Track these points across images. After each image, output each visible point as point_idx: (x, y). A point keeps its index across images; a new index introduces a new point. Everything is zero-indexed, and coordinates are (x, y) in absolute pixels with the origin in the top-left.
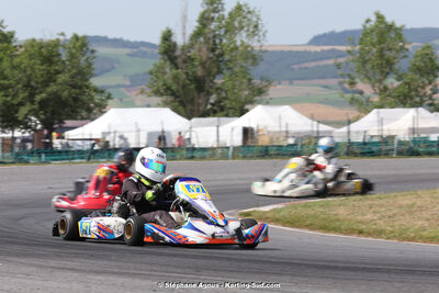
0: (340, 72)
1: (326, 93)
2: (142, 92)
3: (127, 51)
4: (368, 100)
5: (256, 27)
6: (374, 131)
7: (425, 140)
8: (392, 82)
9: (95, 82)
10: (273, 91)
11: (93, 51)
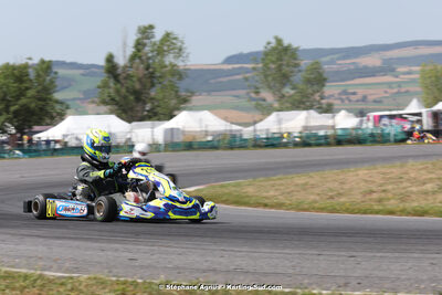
0: (247, 83)
1: (236, 101)
2: (93, 102)
3: (81, 71)
4: (271, 106)
5: (180, 50)
6: (274, 129)
7: (315, 135)
8: (288, 91)
9: (57, 96)
10: (195, 100)
11: (56, 73)
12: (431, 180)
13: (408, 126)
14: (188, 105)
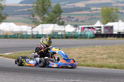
1: (24, 19)
4: (38, 22)
6: (40, 31)
8: (46, 16)
10: (8, 18)
12: (105, 54)
13: (95, 32)
14: (5, 20)
